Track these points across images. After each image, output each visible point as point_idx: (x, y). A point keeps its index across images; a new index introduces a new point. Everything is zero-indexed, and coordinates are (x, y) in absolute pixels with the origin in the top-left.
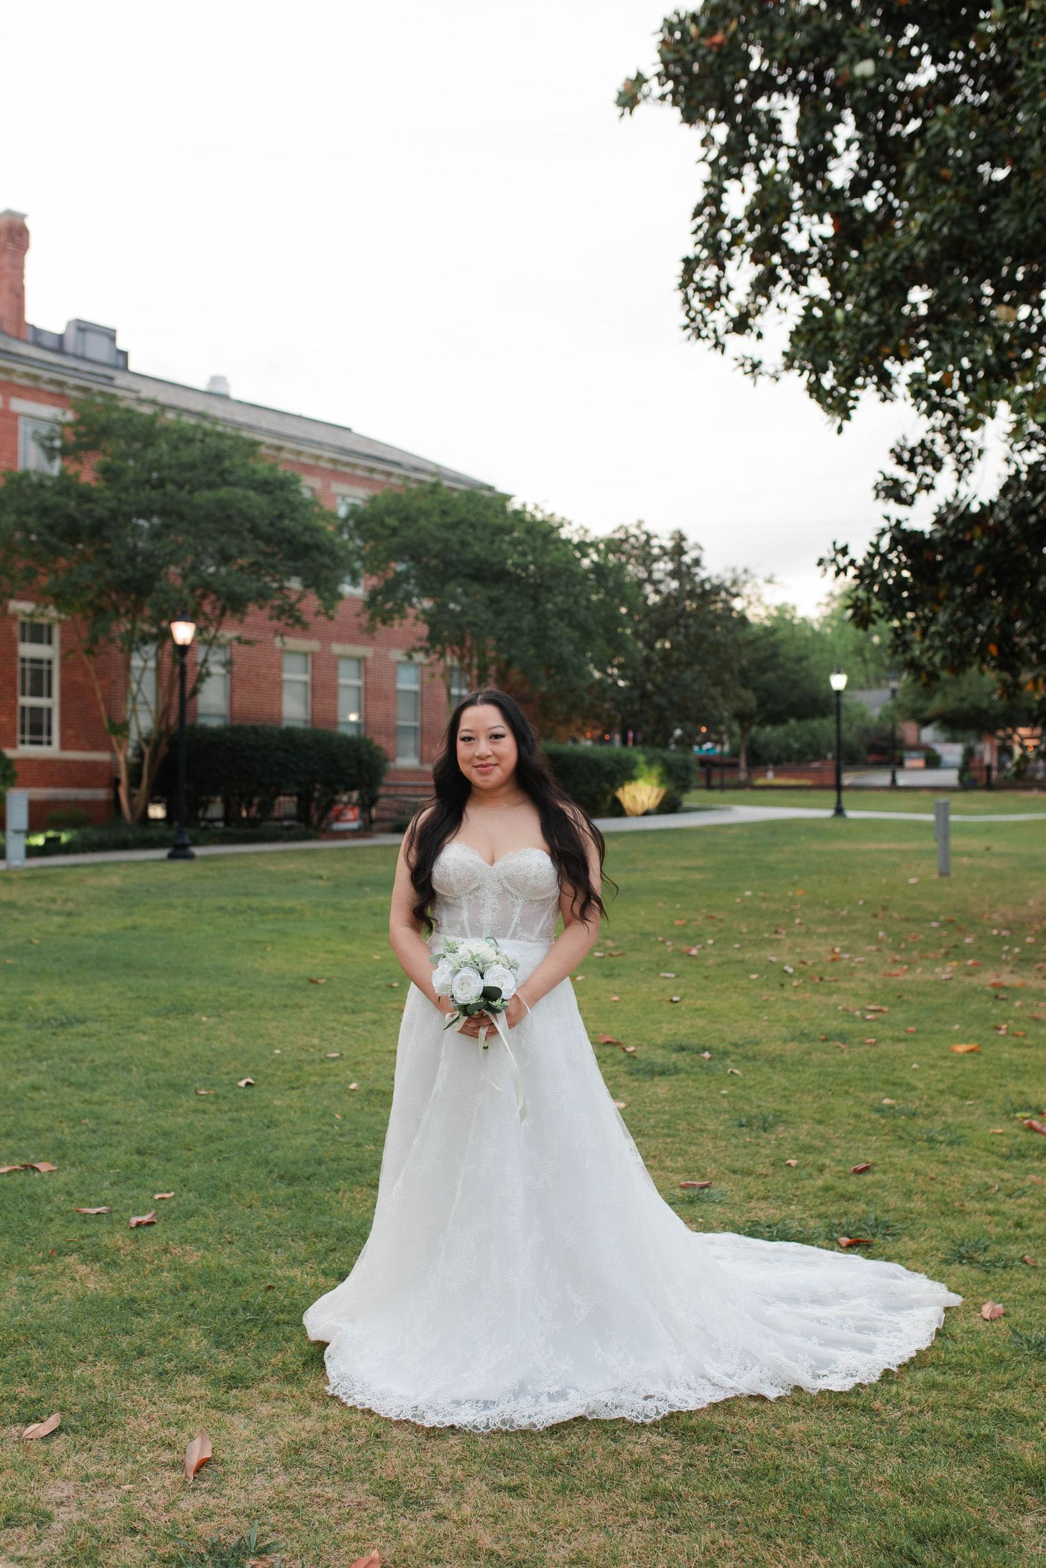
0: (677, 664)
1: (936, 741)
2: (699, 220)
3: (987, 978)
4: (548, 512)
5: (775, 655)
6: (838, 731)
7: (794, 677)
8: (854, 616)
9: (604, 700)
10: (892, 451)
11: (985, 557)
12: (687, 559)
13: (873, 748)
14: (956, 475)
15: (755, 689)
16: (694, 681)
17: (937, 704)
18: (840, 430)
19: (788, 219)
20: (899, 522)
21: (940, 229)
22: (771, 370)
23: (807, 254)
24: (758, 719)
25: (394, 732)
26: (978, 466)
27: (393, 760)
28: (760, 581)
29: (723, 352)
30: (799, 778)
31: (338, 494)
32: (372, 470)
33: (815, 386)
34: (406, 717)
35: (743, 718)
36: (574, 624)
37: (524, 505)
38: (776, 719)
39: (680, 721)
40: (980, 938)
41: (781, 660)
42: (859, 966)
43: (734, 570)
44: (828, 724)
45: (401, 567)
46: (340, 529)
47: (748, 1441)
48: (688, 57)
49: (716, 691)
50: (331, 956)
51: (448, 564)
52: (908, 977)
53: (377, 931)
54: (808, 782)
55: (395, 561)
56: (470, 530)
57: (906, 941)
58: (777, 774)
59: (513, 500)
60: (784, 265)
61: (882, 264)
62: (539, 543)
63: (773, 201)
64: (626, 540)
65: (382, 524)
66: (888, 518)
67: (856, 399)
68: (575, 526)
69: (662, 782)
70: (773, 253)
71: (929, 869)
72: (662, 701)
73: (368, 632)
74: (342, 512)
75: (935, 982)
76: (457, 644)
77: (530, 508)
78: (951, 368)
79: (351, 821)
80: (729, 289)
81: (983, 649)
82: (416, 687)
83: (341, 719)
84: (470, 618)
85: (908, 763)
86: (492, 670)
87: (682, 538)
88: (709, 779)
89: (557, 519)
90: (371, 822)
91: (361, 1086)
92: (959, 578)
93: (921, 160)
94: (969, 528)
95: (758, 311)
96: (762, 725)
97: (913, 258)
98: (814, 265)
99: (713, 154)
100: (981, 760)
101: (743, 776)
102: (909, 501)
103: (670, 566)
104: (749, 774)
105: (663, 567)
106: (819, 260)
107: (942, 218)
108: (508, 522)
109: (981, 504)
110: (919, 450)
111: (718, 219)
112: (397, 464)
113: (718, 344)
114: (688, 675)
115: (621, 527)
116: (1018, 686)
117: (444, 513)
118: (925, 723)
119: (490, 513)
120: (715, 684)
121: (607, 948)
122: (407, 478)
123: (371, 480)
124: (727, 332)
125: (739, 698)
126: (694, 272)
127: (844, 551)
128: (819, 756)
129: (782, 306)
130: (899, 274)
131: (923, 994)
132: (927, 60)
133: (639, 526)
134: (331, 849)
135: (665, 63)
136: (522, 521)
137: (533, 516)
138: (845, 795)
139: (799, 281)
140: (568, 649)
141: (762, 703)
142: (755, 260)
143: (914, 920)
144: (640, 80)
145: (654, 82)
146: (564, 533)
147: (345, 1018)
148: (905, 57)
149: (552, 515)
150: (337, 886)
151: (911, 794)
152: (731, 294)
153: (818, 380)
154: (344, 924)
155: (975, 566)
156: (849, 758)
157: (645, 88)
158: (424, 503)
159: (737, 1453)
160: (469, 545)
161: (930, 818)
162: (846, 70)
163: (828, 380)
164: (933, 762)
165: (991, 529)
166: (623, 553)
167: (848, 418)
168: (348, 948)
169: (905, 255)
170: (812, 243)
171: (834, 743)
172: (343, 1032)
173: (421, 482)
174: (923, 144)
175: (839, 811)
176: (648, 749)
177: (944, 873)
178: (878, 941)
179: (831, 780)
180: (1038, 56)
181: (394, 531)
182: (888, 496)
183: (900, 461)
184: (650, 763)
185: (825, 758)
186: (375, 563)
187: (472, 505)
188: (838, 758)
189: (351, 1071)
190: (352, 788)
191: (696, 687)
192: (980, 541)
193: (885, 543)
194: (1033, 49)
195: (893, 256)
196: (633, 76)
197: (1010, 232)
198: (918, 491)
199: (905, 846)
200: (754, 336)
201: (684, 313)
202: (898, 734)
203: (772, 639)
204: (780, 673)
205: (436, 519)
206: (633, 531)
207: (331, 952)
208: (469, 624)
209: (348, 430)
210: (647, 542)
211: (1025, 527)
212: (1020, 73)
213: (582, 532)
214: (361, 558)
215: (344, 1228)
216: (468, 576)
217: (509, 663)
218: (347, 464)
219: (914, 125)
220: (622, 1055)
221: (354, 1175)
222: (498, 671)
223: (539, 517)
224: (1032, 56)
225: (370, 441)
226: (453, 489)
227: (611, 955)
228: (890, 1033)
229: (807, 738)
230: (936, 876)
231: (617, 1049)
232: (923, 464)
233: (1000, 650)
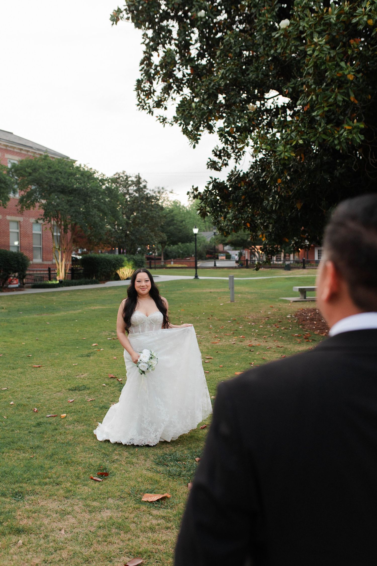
0: (138, 224)
1: (230, 250)
2: (143, 66)
3: (247, 343)
4: (89, 167)
5: (173, 220)
6: (196, 246)
7: (180, 228)
8: (200, 213)
9: (112, 238)
10: (213, 151)
11: (245, 193)
12: (141, 186)
13: (208, 253)
14: (235, 160)
15: (167, 233)
16: (144, 230)
17: (229, 238)
18: (194, 147)
19: (175, 66)
20: (215, 179)
21: (229, 76)
22: (170, 121)
23: (182, 80)
24: (167, 243)
25: (32, 250)
26: (243, 157)
27: (32, 260)
28: (168, 192)
29: (152, 114)
30: (182, 264)
31: (8, 159)
32: (21, 150)
33: (185, 130)
34: (36, 244)
35: (163, 243)
36: (99, 210)
37: (80, 165)
38: (174, 243)
39: (140, 245)
40: (245, 326)
41: (175, 222)
42: (203, 340)
43: (159, 188)
44: (193, 244)
45: (33, 187)
46: (8, 172)
47: (161, 556)
48: (137, 4)
49: (152, 234)
50: (6, 344)
51: (51, 186)
52: (220, 343)
53: (24, 332)
54: (186, 266)
55: (31, 185)
56: (60, 174)
57: (219, 328)
58: (175, 263)
59: (76, 162)
60: (174, 83)
61: (208, 87)
62: (86, 179)
63: (169, 61)
64: (119, 178)
65: (25, 171)
66: (211, 178)
67: (200, 135)
68: (100, 173)
69: (133, 267)
70: (170, 79)
71: (227, 299)
72: (133, 238)
73: (21, 212)
74: (9, 166)
75: (230, 345)
76: (55, 217)
77: (82, 166)
78: (233, 126)
79: (15, 284)
80: (154, 91)
81: (245, 224)
82: (40, 233)
83: (11, 245)
84: (60, 208)
85: (220, 258)
86: (69, 226)
87: (140, 178)
88: (150, 265)
89: (93, 171)
90: (24, 284)
91: (15, 402)
92: (237, 199)
93: (222, 49)
94: (239, 182)
95: (165, 100)
96: (169, 245)
97: (219, 85)
98: (185, 84)
99: (148, 41)
100: (245, 257)
101: (162, 264)
102: (219, 170)
103: (135, 188)
104: (165, 262)
105: (132, 189)
106: (186, 82)
107: (230, 72)
108: (75, 171)
109: (243, 173)
110: (222, 151)
111: (150, 65)
112: (31, 147)
113: (150, 112)
114: (142, 228)
115: (117, 173)
116: (257, 236)
117: (50, 167)
118: (226, 244)
119: (67, 168)
120: (152, 231)
121: (112, 336)
122: (35, 153)
123: (20, 153)
124: (154, 107)
125: (161, 236)
126: (141, 84)
127: (196, 189)
128: (189, 256)
129: (174, 98)
130: (214, 91)
131: (225, 350)
132: (224, 12)
133: (123, 173)
134: (7, 296)
135: (129, 6)
136: (80, 171)
137: (83, 169)
138: (198, 270)
139: (180, 89)
140: (98, 220)
141: (169, 237)
142: (163, 81)
143: (222, 320)
144: (119, 11)
145: (124, 12)
146: (96, 176)
147: (10, 371)
148: (216, 10)
149: (91, 169)
150: (9, 311)
151: (221, 270)
152: (155, 93)
153: (186, 128)
154: (11, 329)
155: (242, 196)
156: (200, 256)
157: (121, 15)
158: (41, 163)
159: (157, 562)
160: (59, 180)
161: (228, 279)
162: (195, 13)
163: (190, 128)
164: (228, 257)
165: (247, 182)
166: (118, 183)
167: (197, 143)
168: (12, 339)
169: (217, 84)
170: (184, 76)
171: (194, 250)
172: (9, 378)
173: (41, 155)
174: (222, 44)
175: (196, 277)
176: (128, 255)
177: (232, 301)
178: (210, 329)
179: (193, 265)
180: (262, 15)
181: (30, 174)
182: (212, 167)
183: (216, 155)
184: (129, 260)
185: (192, 256)
186: (22, 186)
187: (60, 164)
188: (196, 256)
189: (12, 395)
190: (15, 272)
191: (145, 233)
192: (244, 187)
193: (211, 187)
194: (260, 12)
195: (212, 84)
196: (116, 9)
197: (253, 78)
198: (222, 166)
199: (218, 290)
200: (163, 108)
201: (137, 99)
202: (217, 247)
203: (172, 214)
204: (175, 226)
205: (46, 170)
206: (121, 175)
207: (5, 342)
208: (59, 210)
209: (12, 133)
210: (127, 179)
211: (259, 183)
212: (256, 21)
213: (102, 175)
214: (17, 184)
215: (5, 471)
216: (59, 191)
217: (75, 224)
218: (11, 147)
219: (219, 35)
220: (117, 383)
221: (10, 445)
222: (72, 226)
223: (86, 169)
224: (260, 15)
225: (20, 138)
226: (53, 158)
227: (114, 339)
228: (214, 368)
229: (185, 249)
230: (230, 302)
231: (115, 380)
232: (224, 156)
233: (251, 225)
